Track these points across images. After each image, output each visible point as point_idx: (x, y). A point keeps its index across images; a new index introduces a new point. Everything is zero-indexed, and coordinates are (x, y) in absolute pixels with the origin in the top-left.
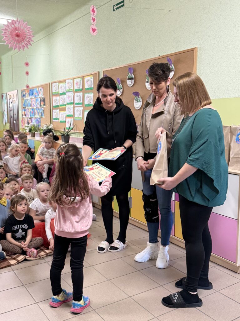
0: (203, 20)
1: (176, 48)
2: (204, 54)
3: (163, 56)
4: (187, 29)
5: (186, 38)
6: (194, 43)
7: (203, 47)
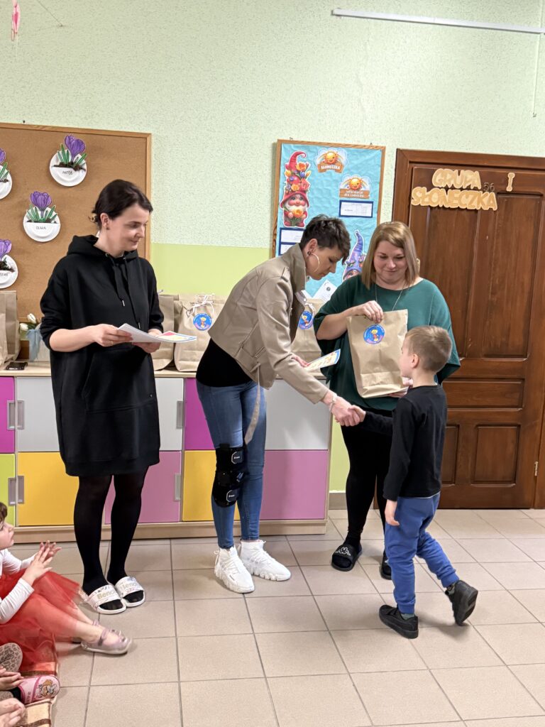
0: (166, 81)
1: (85, 118)
2: (170, 152)
3: (44, 127)
4: (118, 84)
5: (116, 104)
6: (141, 123)
7: (167, 137)
